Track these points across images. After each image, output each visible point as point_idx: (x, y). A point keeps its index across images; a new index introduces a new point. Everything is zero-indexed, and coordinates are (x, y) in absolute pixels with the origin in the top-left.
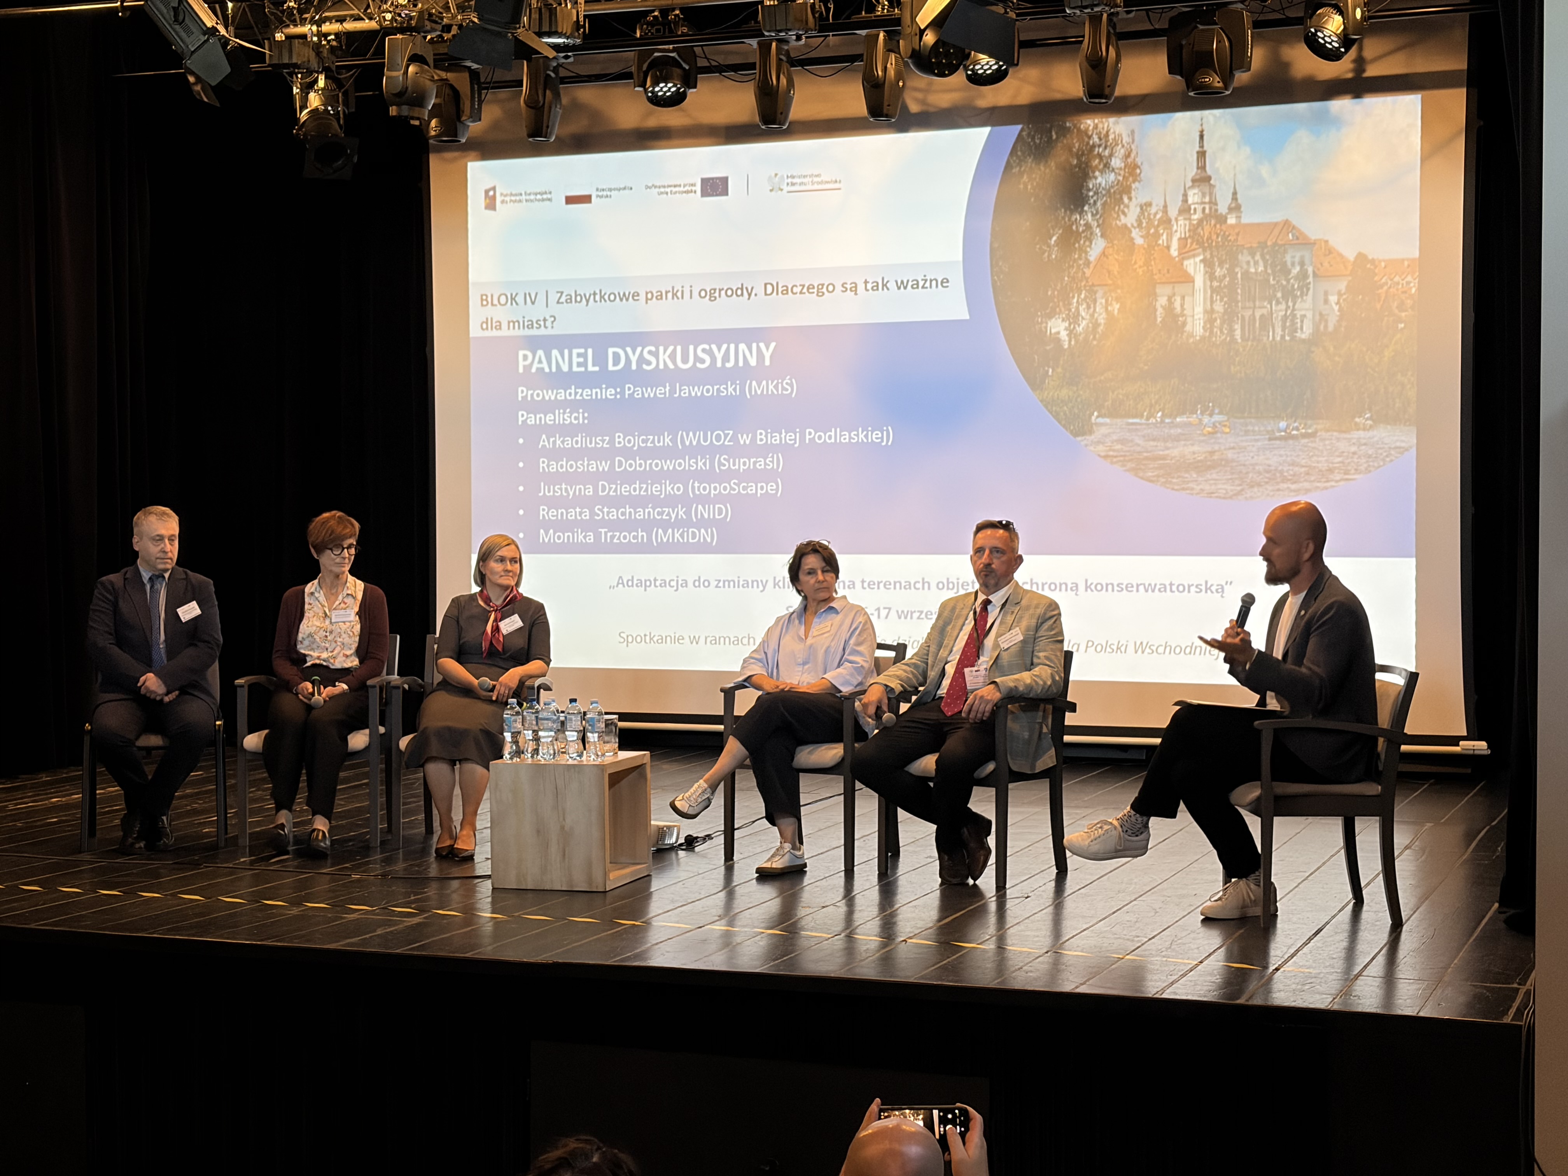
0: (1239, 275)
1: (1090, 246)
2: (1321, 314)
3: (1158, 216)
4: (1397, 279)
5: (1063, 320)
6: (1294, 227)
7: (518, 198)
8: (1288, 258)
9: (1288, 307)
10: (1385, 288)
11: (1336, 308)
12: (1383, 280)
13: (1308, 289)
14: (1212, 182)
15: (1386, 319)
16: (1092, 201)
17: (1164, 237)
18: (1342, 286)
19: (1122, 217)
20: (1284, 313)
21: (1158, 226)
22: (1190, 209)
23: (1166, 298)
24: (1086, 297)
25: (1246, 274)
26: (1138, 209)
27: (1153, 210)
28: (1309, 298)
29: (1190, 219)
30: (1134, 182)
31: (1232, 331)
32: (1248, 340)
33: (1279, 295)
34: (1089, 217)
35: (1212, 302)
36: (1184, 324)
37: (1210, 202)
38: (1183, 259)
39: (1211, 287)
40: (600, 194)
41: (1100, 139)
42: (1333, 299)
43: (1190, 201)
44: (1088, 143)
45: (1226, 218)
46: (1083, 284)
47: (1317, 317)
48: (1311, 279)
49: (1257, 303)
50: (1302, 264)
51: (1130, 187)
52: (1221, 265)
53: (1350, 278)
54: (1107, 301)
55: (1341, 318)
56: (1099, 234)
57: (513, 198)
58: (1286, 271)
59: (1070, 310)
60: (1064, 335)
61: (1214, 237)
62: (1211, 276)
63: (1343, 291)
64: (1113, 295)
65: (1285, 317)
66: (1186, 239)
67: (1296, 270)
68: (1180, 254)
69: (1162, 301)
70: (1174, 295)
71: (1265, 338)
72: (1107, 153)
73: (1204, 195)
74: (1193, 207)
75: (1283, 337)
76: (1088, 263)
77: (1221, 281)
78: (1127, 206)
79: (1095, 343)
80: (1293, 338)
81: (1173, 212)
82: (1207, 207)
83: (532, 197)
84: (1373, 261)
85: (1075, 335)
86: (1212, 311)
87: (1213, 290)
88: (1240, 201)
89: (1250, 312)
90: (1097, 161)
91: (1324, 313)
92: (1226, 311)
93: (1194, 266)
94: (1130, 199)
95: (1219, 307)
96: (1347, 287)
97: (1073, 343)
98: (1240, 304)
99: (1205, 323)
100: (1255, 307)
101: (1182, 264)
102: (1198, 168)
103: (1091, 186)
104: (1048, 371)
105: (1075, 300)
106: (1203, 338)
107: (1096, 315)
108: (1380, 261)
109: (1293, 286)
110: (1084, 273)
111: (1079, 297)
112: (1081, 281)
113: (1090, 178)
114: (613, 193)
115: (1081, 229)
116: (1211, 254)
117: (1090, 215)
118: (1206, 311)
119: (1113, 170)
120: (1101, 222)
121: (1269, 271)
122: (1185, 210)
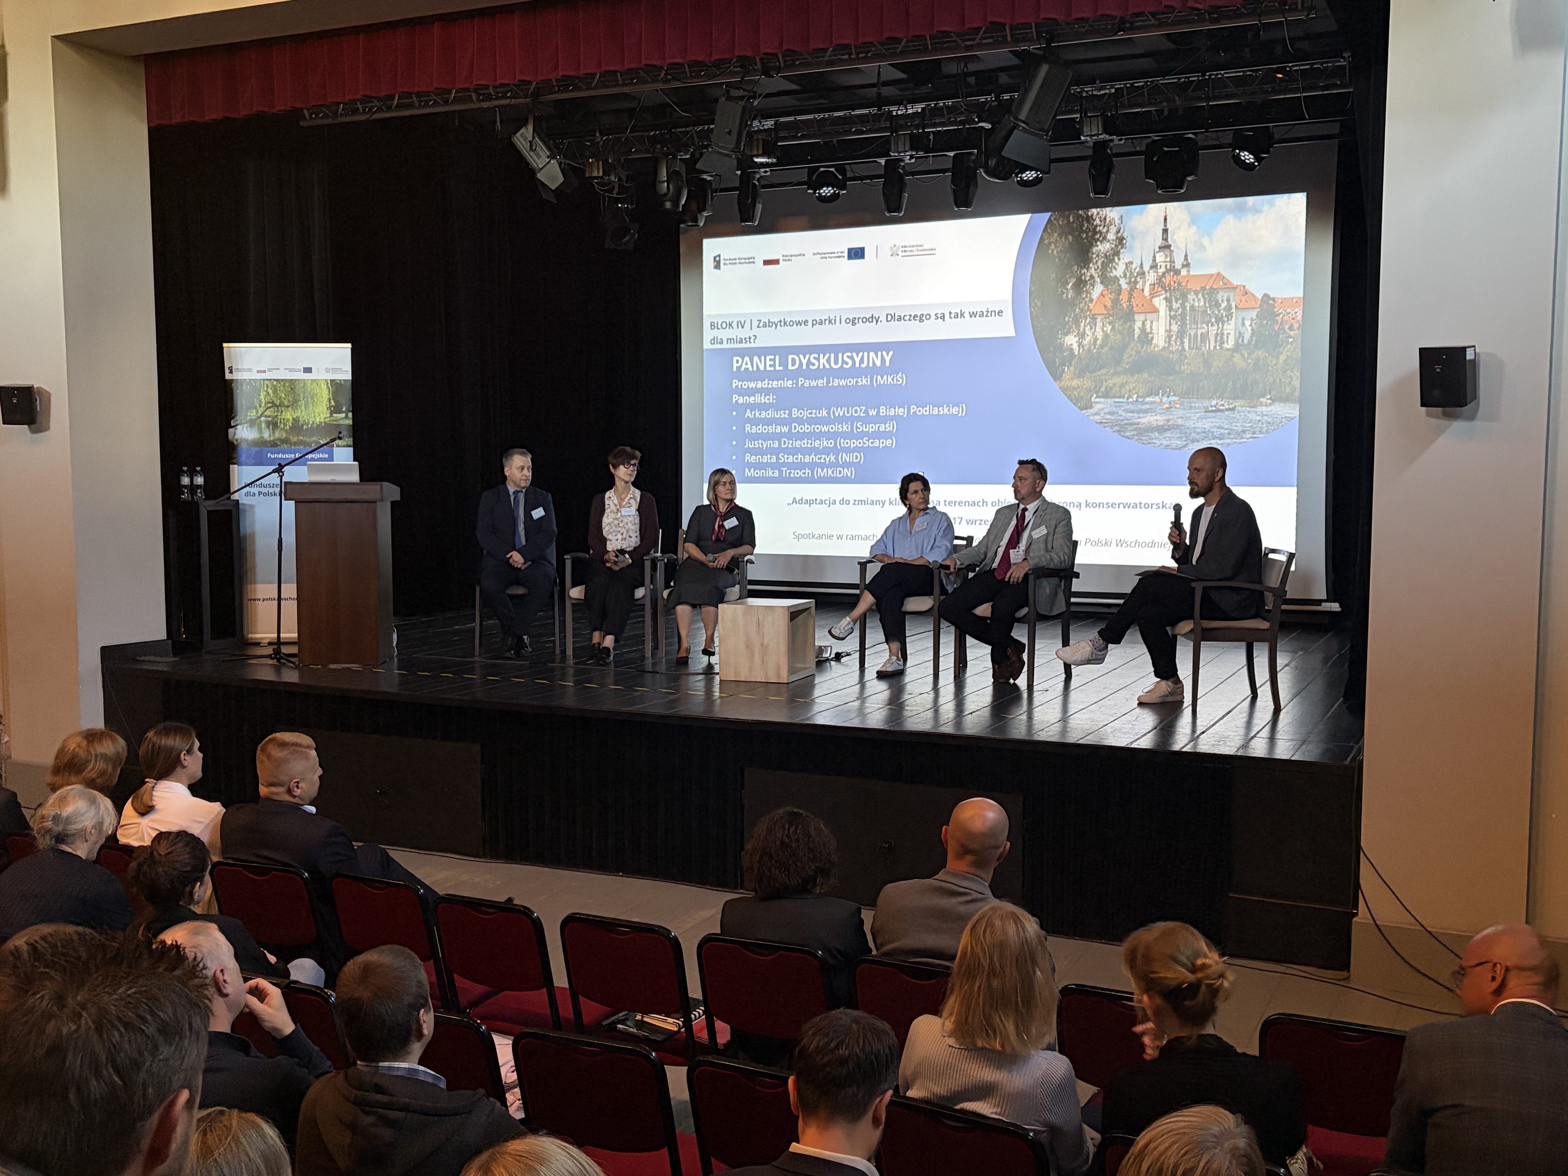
0: (1188, 308)
1: (1093, 290)
2: (1240, 333)
3: (1137, 270)
4: (1288, 310)
5: (1075, 336)
6: (1224, 277)
7: (734, 261)
8: (1219, 297)
9: (1218, 328)
10: (1281, 316)
11: (1250, 328)
12: (1280, 311)
13: (1232, 317)
14: (1172, 248)
15: (1281, 336)
16: (1095, 261)
17: (1141, 283)
18: (1254, 314)
19: (1114, 271)
20: (1216, 332)
21: (1137, 276)
22: (1157, 265)
23: (1141, 322)
24: (1090, 322)
25: (1192, 307)
26: (1124, 266)
27: (1134, 266)
28: (1233, 322)
29: (1157, 272)
30: (1122, 248)
31: (1182, 343)
32: (1193, 349)
33: (1213, 320)
34: (1093, 271)
35: (1170, 325)
36: (1152, 338)
37: (1170, 261)
38: (1153, 297)
39: (1170, 315)
40: (785, 258)
41: (1101, 221)
42: (1248, 323)
43: (1157, 261)
44: (1093, 224)
45: (1180, 272)
46: (1088, 313)
47: (1237, 335)
48: (1234, 310)
49: (1199, 326)
50: (1228, 300)
51: (1119, 252)
52: (1176, 301)
53: (1259, 310)
54: (1103, 324)
55: (1253, 334)
56: (1099, 282)
57: (731, 262)
58: (1218, 305)
59: (1079, 330)
60: (1075, 346)
61: (1172, 283)
62: (1171, 309)
63: (1254, 318)
64: (1108, 320)
65: (1217, 334)
66: (1154, 284)
67: (1224, 305)
68: (1151, 294)
69: (1138, 324)
70: (1146, 320)
71: (1204, 348)
72: (1105, 230)
73: (1166, 257)
74: (1159, 264)
75: (1215, 347)
76: (1091, 300)
77: (1176, 312)
78: (1117, 264)
79: (1095, 351)
80: (1221, 348)
81: (1146, 268)
82: (1168, 264)
83: (743, 261)
84: (1273, 299)
85: (1083, 346)
86: (1170, 331)
87: (1171, 317)
88: (1189, 260)
89: (1195, 331)
90: (1098, 235)
91: (1242, 332)
92: (1179, 332)
93: (1160, 302)
94: (1119, 259)
95: (1175, 328)
96: (1257, 316)
97: (1081, 351)
98: (1188, 326)
99: (1166, 338)
100: (1197, 328)
101: (1152, 301)
102: (1163, 239)
103: (1094, 251)
104: (1064, 369)
105: (1083, 324)
106: (1164, 348)
107: (1096, 333)
108: (1278, 299)
109: (1222, 314)
110: (1089, 306)
111: (1085, 322)
112: (1087, 311)
113: (1094, 246)
114: (793, 258)
115: (1087, 279)
116: (1170, 294)
117: (1093, 269)
118: (1166, 331)
119: (1109, 241)
120: (1100, 273)
121: (1207, 305)
122: (1154, 266)
